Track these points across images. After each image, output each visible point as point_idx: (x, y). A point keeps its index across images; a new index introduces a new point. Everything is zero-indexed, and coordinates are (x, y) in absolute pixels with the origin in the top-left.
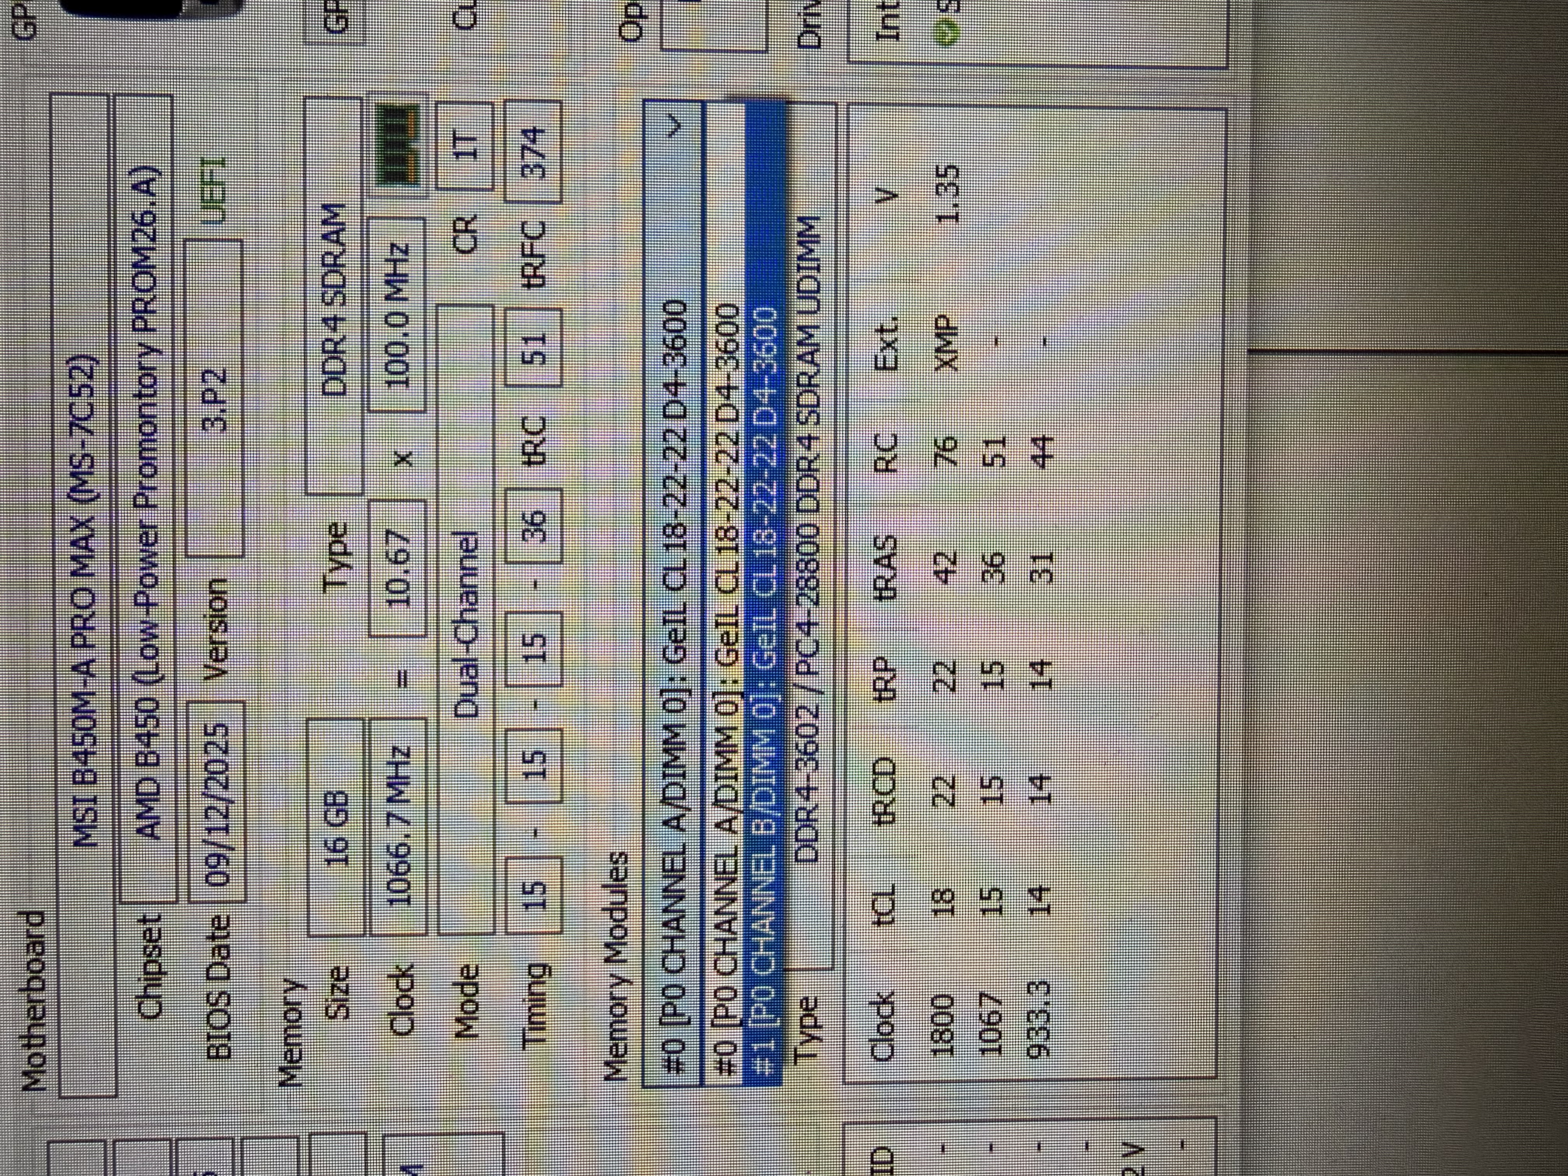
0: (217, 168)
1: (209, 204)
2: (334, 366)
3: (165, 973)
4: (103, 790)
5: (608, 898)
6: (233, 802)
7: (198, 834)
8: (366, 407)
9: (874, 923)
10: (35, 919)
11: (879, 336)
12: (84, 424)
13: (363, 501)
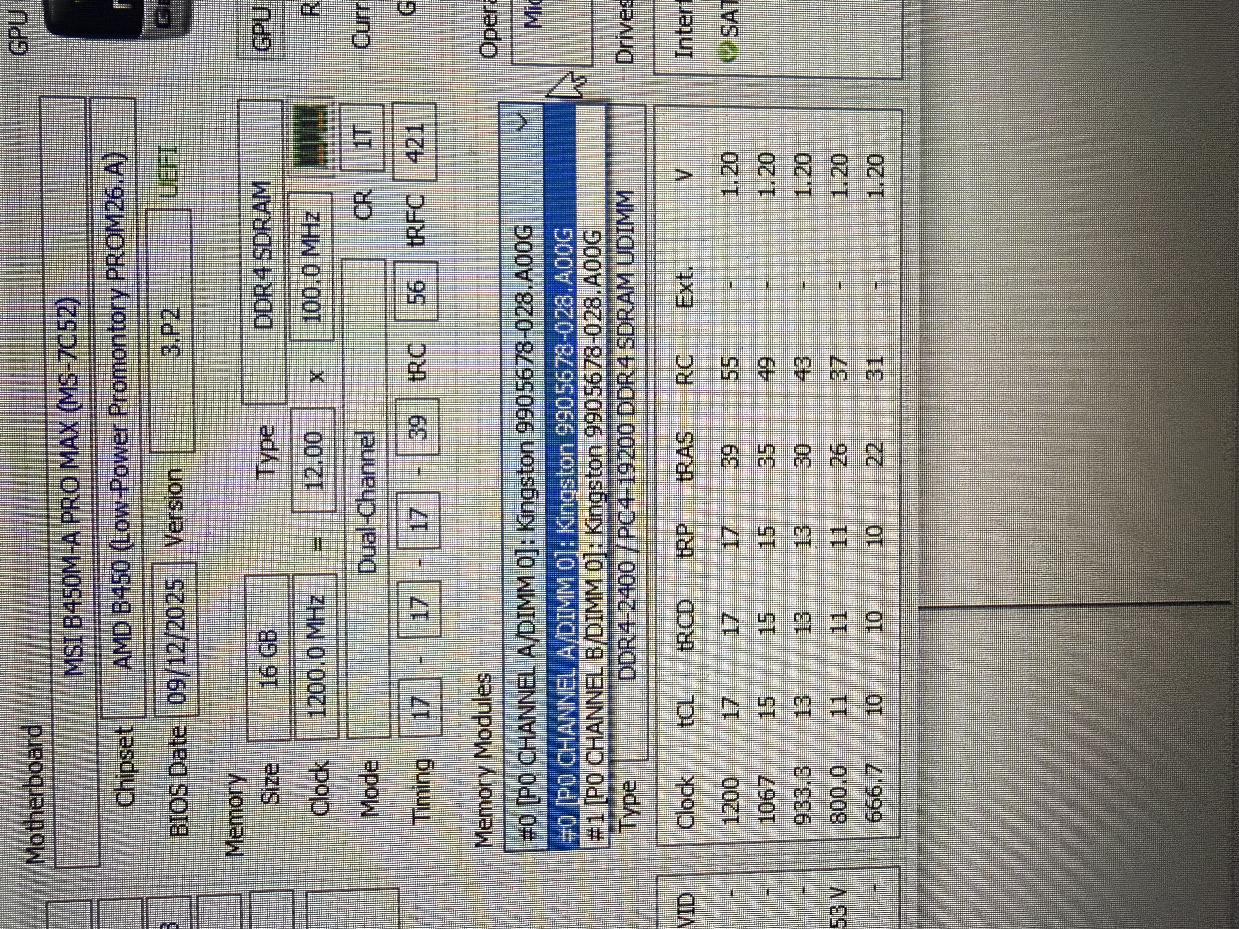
0: (171, 155)
1: (165, 181)
2: (263, 306)
3: (137, 771)
4: (87, 632)
5: (476, 709)
6: (188, 640)
7: (162, 663)
8: (288, 337)
9: (678, 725)
10: (35, 731)
11: (678, 281)
12: (69, 351)
13: (287, 408)
